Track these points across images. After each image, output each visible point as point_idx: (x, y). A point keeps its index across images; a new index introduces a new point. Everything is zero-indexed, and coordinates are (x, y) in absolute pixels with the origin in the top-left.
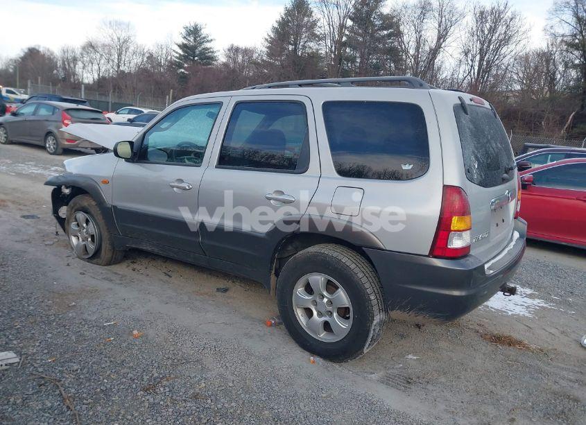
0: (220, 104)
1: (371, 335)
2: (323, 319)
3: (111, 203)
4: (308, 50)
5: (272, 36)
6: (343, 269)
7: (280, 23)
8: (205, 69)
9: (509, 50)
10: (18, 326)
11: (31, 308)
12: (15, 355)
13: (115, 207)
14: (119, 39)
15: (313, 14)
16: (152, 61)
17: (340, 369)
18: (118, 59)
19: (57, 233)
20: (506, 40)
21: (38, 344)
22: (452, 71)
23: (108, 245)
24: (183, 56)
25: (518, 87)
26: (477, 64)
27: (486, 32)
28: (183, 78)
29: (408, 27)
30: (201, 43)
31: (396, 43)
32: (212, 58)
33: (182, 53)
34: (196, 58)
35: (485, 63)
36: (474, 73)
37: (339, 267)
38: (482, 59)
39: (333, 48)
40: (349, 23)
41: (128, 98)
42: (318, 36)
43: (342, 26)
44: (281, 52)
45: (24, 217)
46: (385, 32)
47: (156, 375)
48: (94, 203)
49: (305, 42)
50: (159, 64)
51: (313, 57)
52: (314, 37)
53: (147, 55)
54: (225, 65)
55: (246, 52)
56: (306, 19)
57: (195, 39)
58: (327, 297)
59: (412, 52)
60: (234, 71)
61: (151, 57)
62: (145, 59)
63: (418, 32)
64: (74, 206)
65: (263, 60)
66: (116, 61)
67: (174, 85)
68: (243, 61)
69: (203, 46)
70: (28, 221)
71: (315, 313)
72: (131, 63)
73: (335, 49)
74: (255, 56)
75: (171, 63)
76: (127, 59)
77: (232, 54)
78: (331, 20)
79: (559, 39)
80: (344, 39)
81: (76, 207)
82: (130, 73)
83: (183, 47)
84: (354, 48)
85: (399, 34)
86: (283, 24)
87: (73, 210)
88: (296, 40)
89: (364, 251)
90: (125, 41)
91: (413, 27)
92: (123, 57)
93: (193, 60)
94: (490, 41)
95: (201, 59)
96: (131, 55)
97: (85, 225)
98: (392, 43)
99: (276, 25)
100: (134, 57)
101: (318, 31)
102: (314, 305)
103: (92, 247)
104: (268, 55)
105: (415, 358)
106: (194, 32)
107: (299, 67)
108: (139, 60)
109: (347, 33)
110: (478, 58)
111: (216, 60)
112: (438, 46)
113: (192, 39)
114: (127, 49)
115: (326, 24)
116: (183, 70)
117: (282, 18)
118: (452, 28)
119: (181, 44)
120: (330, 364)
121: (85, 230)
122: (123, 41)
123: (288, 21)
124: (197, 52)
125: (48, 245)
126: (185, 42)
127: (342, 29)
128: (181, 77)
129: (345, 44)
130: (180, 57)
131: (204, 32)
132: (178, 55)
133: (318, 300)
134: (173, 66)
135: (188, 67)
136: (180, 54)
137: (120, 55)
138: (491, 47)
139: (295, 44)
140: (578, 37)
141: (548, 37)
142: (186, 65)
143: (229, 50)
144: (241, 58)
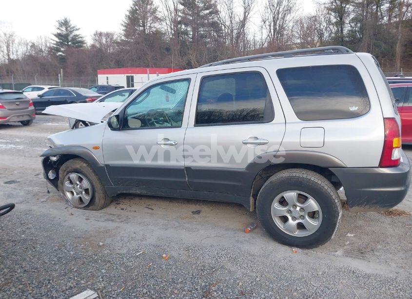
0: (188, 80)
1: (337, 226)
2: (297, 221)
3: (103, 163)
4: (154, 29)
5: (126, 22)
6: (313, 185)
7: (130, 12)
8: (78, 51)
9: (292, 17)
10: (75, 269)
11: (72, 253)
12: (93, 292)
13: (107, 166)
14: (5, 34)
15: (154, 3)
16: (35, 49)
17: (315, 252)
18: (7, 50)
19: (48, 191)
20: (289, 10)
21: (101, 280)
22: (253, 34)
23: (101, 195)
24: (59, 42)
25: (299, 41)
26: (272, 28)
27: (275, 6)
28: (62, 59)
29: (223, 6)
30: (71, 32)
31: (216, 19)
32: (82, 42)
33: (58, 40)
34: (70, 43)
35: (277, 27)
36: (271, 35)
37: (310, 184)
38: (275, 24)
39: (172, 27)
40: (181, 7)
41: (20, 79)
42: (160, 19)
43: (176, 10)
44: (134, 32)
45: (6, 183)
46: (208, 11)
47: (203, 284)
48: (85, 165)
49: (151, 24)
50: (41, 50)
51: (156, 34)
52: (156, 19)
53: (30, 44)
54: (93, 46)
55: (108, 35)
56: (149, 7)
57: (66, 29)
58: (299, 206)
59: (228, 23)
60: (100, 50)
61: (33, 46)
62: (29, 48)
63: (230, 9)
64: (66, 169)
65: (122, 40)
66: (6, 51)
67: (56, 65)
68: (106, 42)
69: (73, 34)
70: (12, 185)
71: (290, 218)
72: (19, 52)
73: (174, 26)
74: (115, 37)
75: (51, 49)
76: (14, 49)
77: (97, 38)
78: (168, 6)
79: (323, 6)
80: (179, 19)
81: (68, 170)
82: (18, 60)
83: (59, 35)
84: (186, 25)
85: (217, 12)
86: (133, 12)
87: (66, 172)
88: (144, 23)
89: (330, 171)
90: (11, 36)
91: (226, 6)
92: (11, 47)
93: (68, 45)
94: (278, 11)
95: (73, 43)
96: (17, 46)
97: (78, 183)
98: (213, 18)
99: (128, 14)
100: (20, 47)
101: (159, 15)
102: (288, 213)
103: (87, 198)
104: (125, 36)
105: (352, 235)
106: (65, 23)
107: (149, 42)
108: (25, 49)
109: (180, 14)
110: (272, 24)
111: (85, 43)
112: (245, 18)
113: (64, 29)
114: (13, 41)
115: (165, 9)
116: (60, 53)
117: (131, 8)
118: (253, 5)
119: (56, 33)
120: (306, 251)
121: (79, 186)
122: (9, 36)
123: (136, 10)
124: (70, 39)
125: (43, 201)
126: (59, 32)
127: (176, 13)
128: (61, 59)
129: (180, 23)
130: (57, 43)
131: (72, 23)
132: (55, 42)
133: (292, 209)
134: (53, 51)
135: (64, 51)
136: (57, 42)
137: (8, 47)
138: (280, 15)
139: (144, 26)
140: (334, 4)
141: (315, 5)
142: (62, 49)
143: (95, 35)
144: (105, 40)
